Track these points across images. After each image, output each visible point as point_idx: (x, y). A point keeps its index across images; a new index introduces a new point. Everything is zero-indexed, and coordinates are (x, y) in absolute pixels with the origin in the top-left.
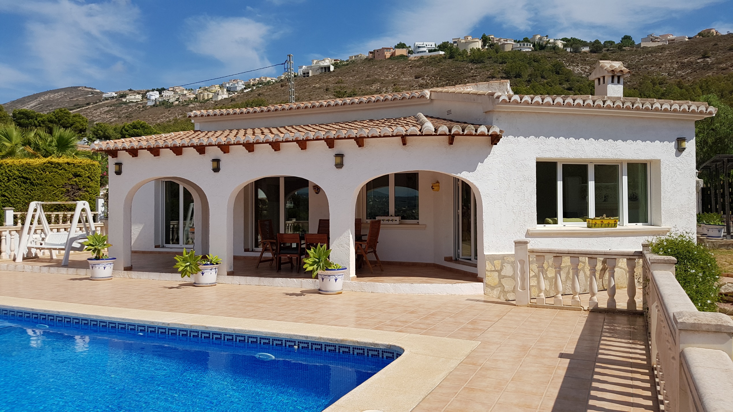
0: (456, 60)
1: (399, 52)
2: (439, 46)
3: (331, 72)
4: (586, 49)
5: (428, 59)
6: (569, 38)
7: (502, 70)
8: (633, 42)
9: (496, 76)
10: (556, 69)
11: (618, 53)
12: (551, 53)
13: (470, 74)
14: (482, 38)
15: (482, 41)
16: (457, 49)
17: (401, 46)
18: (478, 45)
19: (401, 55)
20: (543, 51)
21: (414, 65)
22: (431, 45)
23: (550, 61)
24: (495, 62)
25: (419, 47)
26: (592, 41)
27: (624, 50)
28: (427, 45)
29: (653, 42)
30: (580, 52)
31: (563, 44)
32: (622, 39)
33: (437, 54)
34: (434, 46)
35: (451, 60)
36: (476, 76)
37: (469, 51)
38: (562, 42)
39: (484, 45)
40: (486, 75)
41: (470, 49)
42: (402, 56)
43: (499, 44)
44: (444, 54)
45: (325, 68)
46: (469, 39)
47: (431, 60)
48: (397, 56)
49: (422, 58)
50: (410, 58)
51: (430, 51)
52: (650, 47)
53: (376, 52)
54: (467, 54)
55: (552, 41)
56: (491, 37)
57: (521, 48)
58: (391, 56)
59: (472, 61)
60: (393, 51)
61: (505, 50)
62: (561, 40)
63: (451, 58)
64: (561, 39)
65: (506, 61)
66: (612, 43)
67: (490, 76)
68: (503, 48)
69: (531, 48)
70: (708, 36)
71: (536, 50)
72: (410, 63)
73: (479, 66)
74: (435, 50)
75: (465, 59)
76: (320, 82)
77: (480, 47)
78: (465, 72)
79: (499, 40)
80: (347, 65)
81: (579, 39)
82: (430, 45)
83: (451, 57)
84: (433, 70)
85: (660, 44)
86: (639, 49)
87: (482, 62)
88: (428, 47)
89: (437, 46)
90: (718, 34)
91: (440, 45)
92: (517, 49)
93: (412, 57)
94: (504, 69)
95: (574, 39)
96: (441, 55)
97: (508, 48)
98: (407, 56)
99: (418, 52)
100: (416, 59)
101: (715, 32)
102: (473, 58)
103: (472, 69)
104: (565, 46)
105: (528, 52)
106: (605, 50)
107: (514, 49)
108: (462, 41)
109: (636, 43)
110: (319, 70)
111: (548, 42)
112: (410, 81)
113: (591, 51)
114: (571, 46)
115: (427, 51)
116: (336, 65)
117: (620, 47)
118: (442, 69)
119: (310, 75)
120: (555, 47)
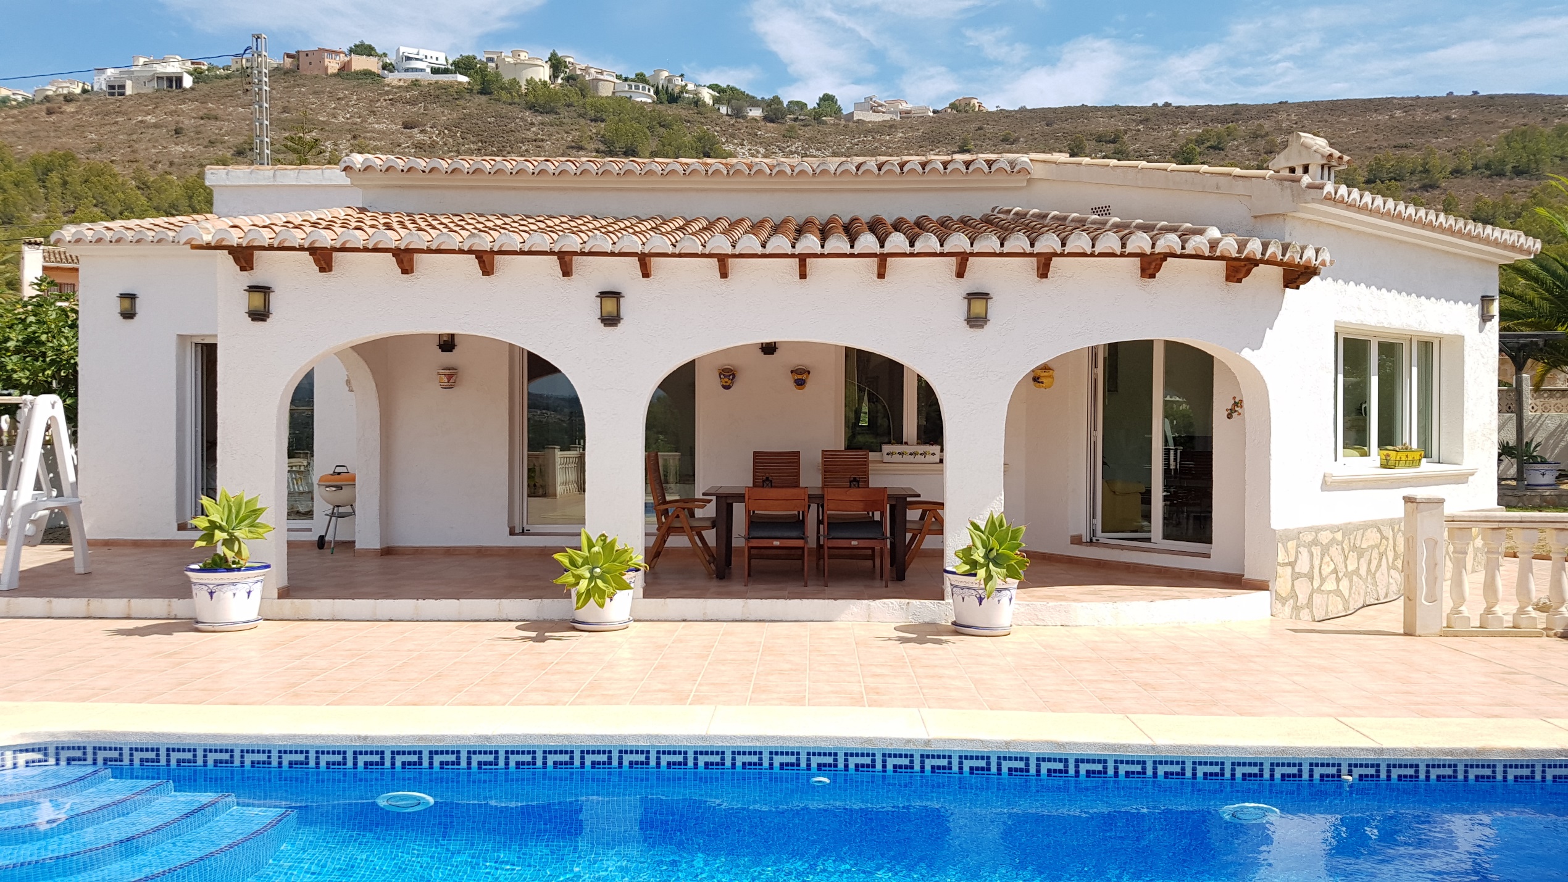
0: (495, 100)
1: (360, 63)
2: (454, 63)
3: (185, 90)
4: (756, 113)
5: (432, 87)
6: (724, 85)
7: (597, 134)
8: (839, 110)
9: (586, 146)
10: (704, 147)
11: (813, 126)
12: (691, 112)
13: (530, 135)
14: (550, 59)
15: (551, 67)
16: (498, 75)
17: (364, 50)
18: (543, 73)
19: (364, 70)
20: (674, 105)
21: (396, 97)
22: (437, 59)
23: (691, 129)
24: (580, 115)
25: (408, 59)
26: (766, 98)
27: (825, 123)
28: (426, 57)
29: (874, 111)
30: (745, 117)
31: (713, 97)
32: (821, 99)
33: (451, 79)
34: (442, 61)
35: (484, 98)
36: (542, 140)
37: (523, 84)
38: (711, 91)
39: (554, 76)
40: (564, 143)
41: (527, 80)
42: (367, 74)
43: (587, 78)
44: (469, 83)
45: (170, 79)
46: (522, 57)
47: (438, 92)
48: (357, 73)
49: (415, 83)
50: (387, 81)
51: (435, 71)
52: (869, 122)
53: (302, 57)
54: (518, 91)
55: (691, 87)
56: (567, 60)
57: (632, 94)
58: (342, 69)
59: (532, 107)
60: (347, 59)
61: (600, 94)
62: (708, 87)
63: (485, 94)
64: (708, 85)
65: (604, 117)
66: (802, 106)
67: (573, 144)
68: (596, 88)
69: (651, 96)
70: (966, 112)
71: (661, 103)
72: (387, 91)
73: (547, 118)
74: (446, 71)
75: (516, 100)
76: (158, 111)
77: (547, 79)
78: (519, 129)
79: (586, 69)
80: (228, 77)
81: (743, 90)
82: (434, 58)
83: (483, 92)
84: (445, 115)
85: (887, 117)
86: (851, 124)
87: (552, 111)
88: (429, 60)
89: (450, 61)
90: (981, 108)
91: (458, 62)
92: (623, 95)
93: (392, 78)
94: (602, 133)
95: (733, 89)
96: (460, 83)
97: (606, 91)
98: (379, 76)
99: (407, 70)
100: (401, 83)
101: (977, 105)
102: (533, 100)
103: (532, 124)
104: (716, 101)
105: (645, 103)
106: (791, 119)
107: (617, 94)
108: (507, 59)
109: (844, 112)
110: (152, 83)
111: (683, 89)
112: (393, 133)
113: (766, 119)
114: (729, 103)
115: (428, 70)
116: (197, 75)
117: (817, 116)
118: (465, 115)
119: (129, 91)
120: (699, 100)
